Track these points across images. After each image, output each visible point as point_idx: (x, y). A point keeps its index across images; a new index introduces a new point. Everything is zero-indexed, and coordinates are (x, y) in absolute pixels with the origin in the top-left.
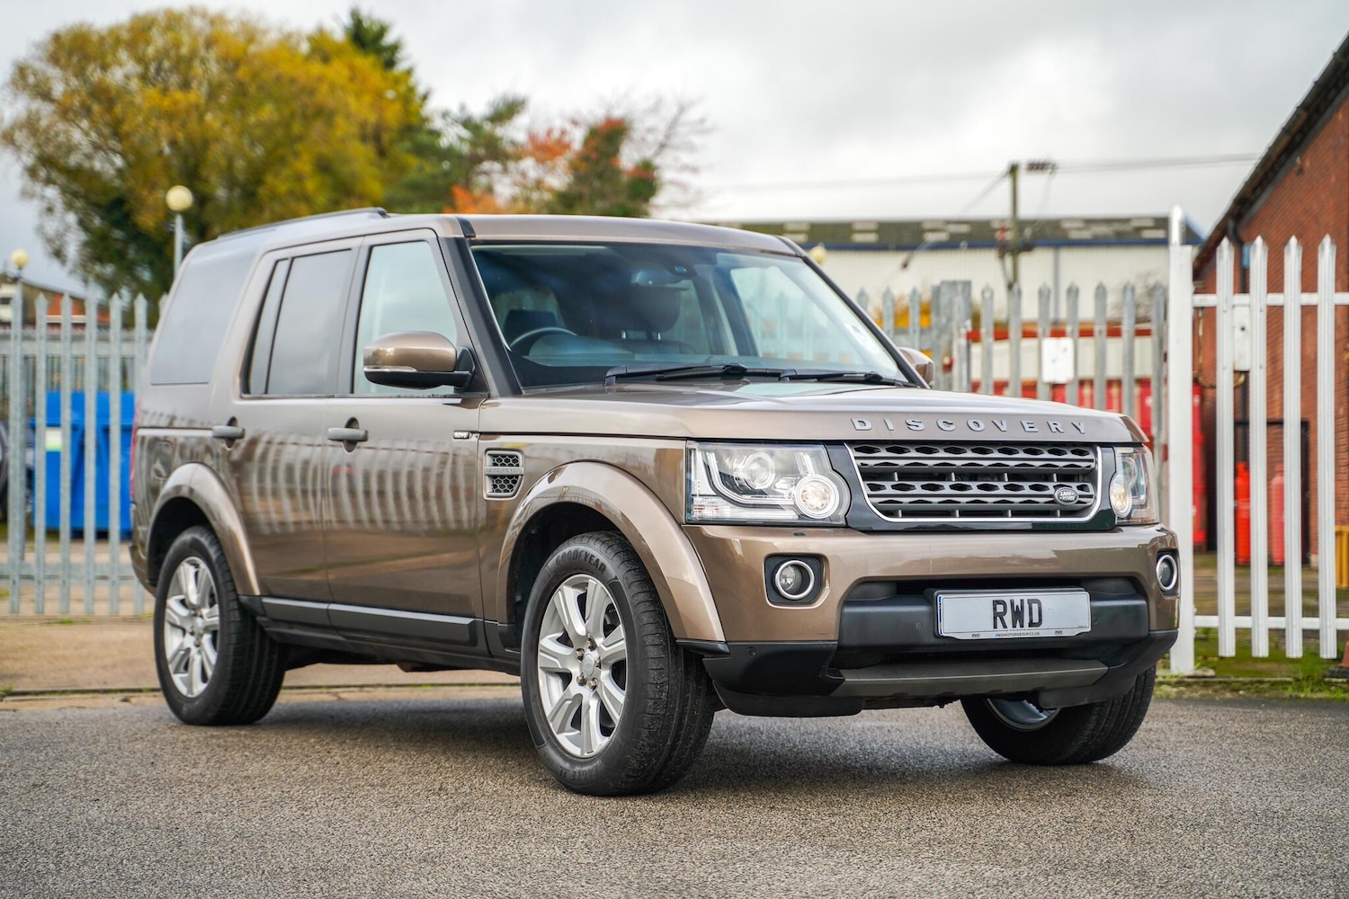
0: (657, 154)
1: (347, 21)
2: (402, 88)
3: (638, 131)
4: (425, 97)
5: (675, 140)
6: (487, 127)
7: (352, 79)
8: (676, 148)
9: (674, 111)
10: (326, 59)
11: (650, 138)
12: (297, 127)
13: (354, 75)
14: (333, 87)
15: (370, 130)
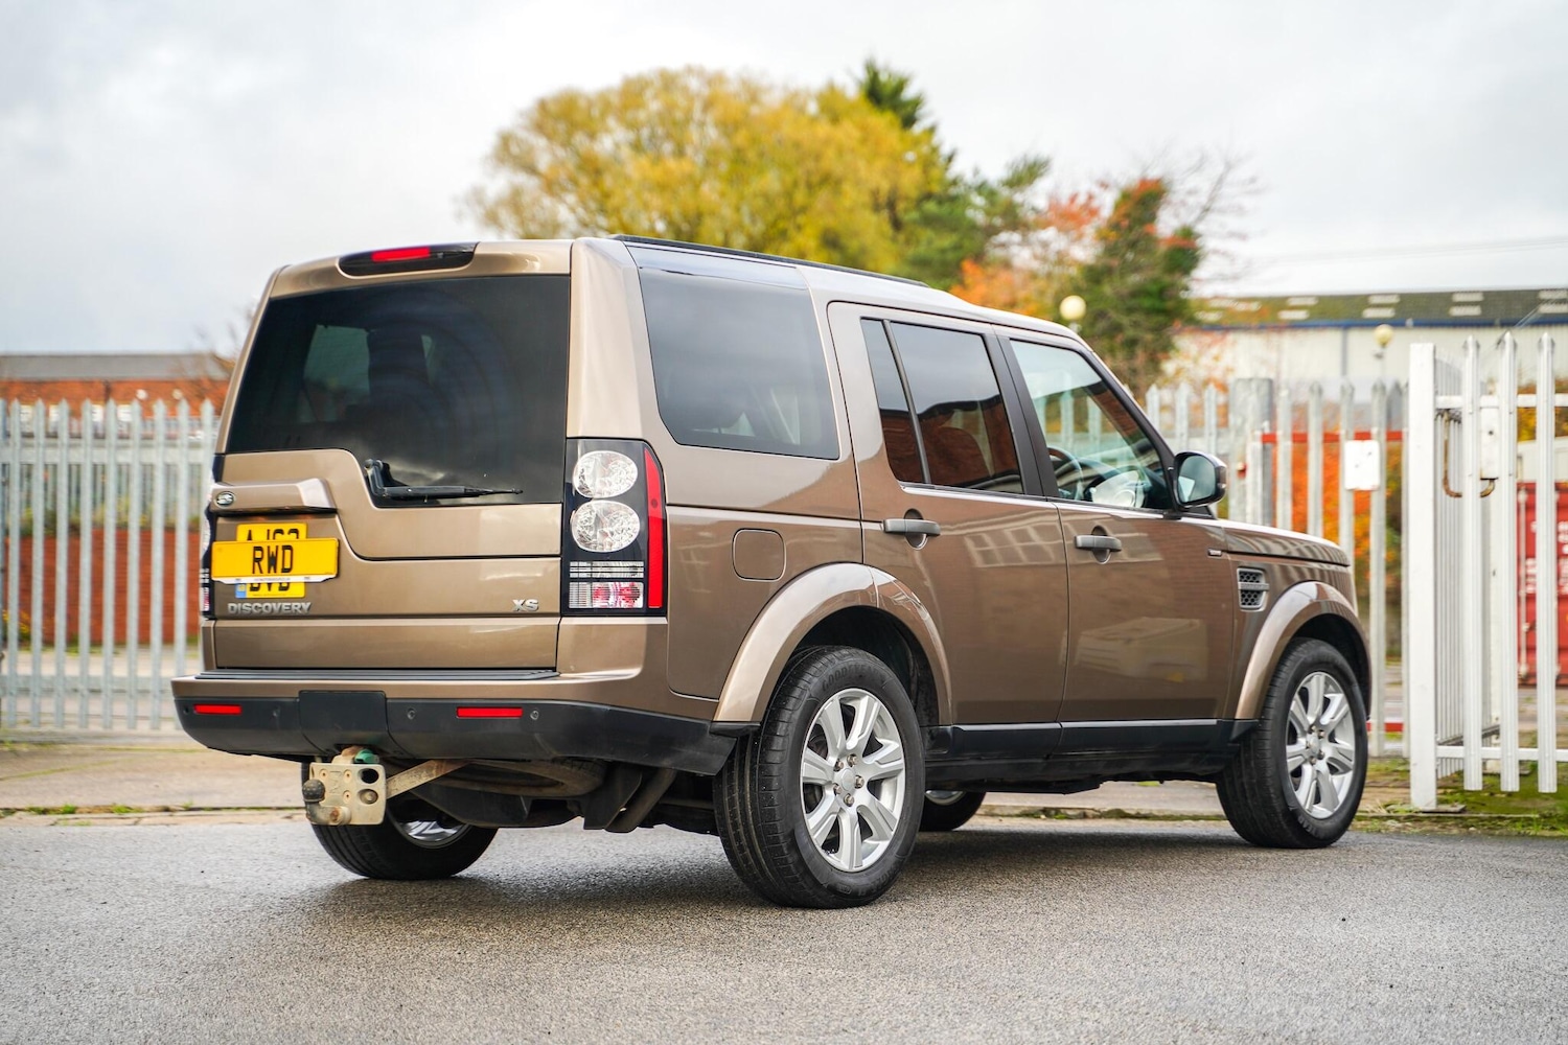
0: (1200, 219)
1: (862, 75)
2: (925, 149)
3: (1177, 194)
4: (950, 159)
5: (1218, 204)
6: (1005, 192)
7: (864, 141)
8: (1222, 211)
9: (1220, 169)
10: (835, 119)
11: (1191, 200)
12: (800, 197)
13: (867, 135)
14: (840, 152)
15: (883, 199)
